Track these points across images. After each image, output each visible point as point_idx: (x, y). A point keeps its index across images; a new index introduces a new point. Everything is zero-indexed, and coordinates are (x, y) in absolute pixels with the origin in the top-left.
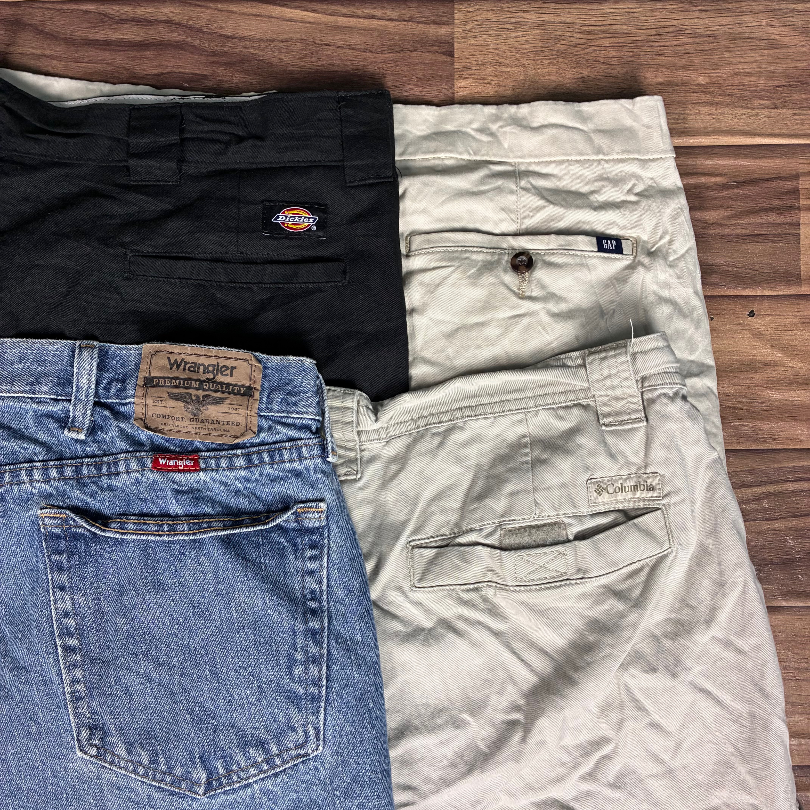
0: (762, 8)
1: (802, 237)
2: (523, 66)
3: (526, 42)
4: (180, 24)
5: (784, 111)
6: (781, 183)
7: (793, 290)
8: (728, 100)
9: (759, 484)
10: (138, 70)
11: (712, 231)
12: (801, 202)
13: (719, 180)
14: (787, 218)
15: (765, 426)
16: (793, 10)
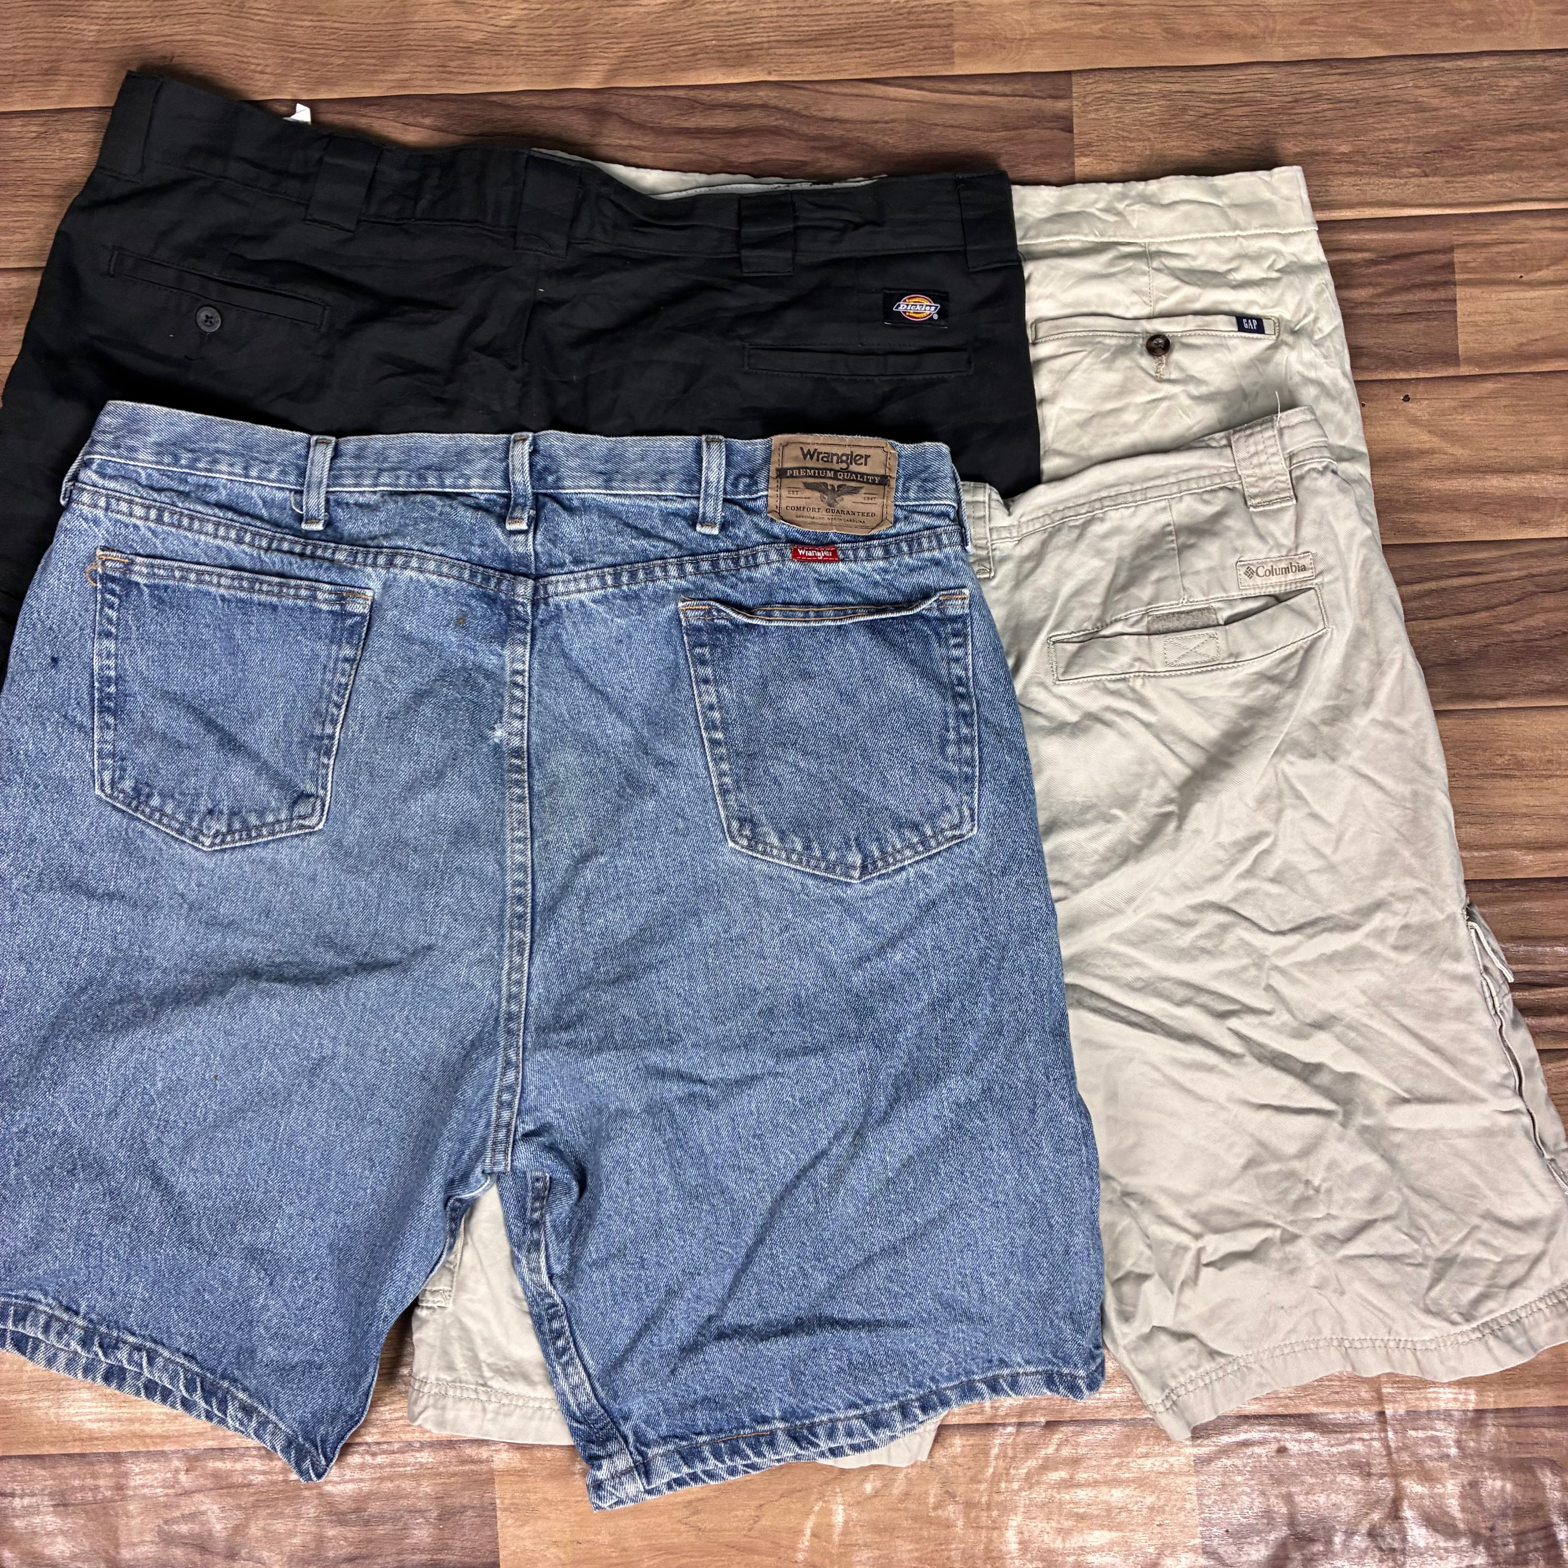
0: (1407, 68)
1: (1459, 313)
2: (1149, 139)
3: (1152, 114)
4: (776, 108)
5: (1435, 179)
6: (1434, 257)
7: (1451, 372)
8: (1374, 169)
9: (1421, 581)
10: (732, 158)
11: (1360, 311)
12: (1458, 277)
13: (1366, 255)
14: (1441, 294)
15: (1424, 518)
16: (1443, 69)
